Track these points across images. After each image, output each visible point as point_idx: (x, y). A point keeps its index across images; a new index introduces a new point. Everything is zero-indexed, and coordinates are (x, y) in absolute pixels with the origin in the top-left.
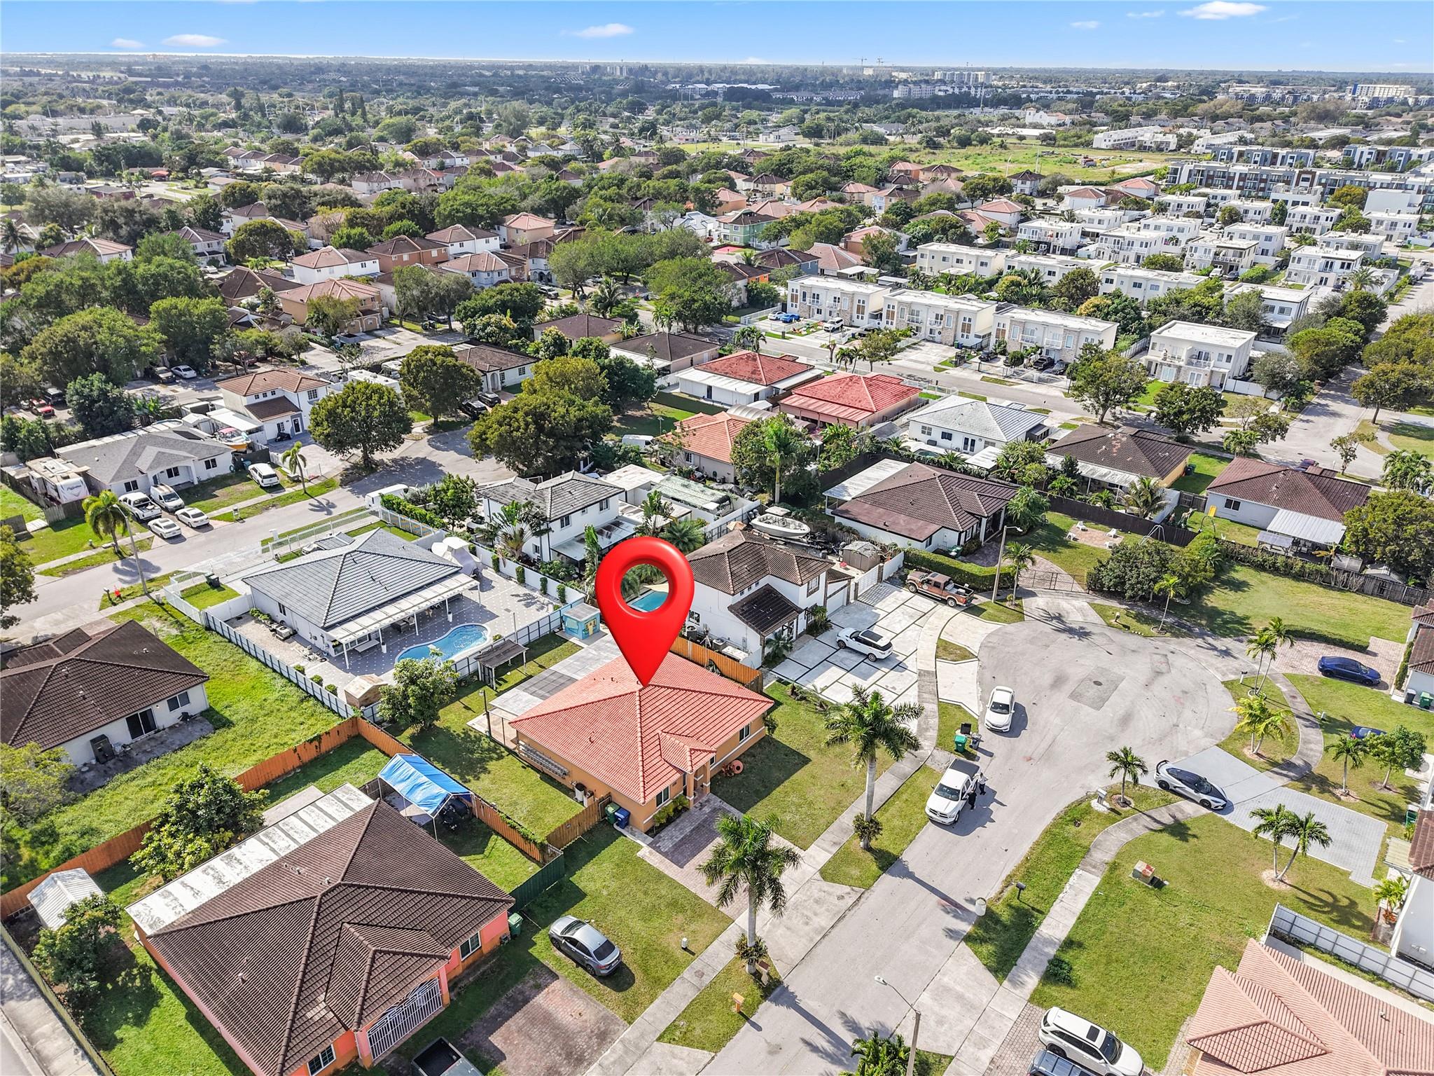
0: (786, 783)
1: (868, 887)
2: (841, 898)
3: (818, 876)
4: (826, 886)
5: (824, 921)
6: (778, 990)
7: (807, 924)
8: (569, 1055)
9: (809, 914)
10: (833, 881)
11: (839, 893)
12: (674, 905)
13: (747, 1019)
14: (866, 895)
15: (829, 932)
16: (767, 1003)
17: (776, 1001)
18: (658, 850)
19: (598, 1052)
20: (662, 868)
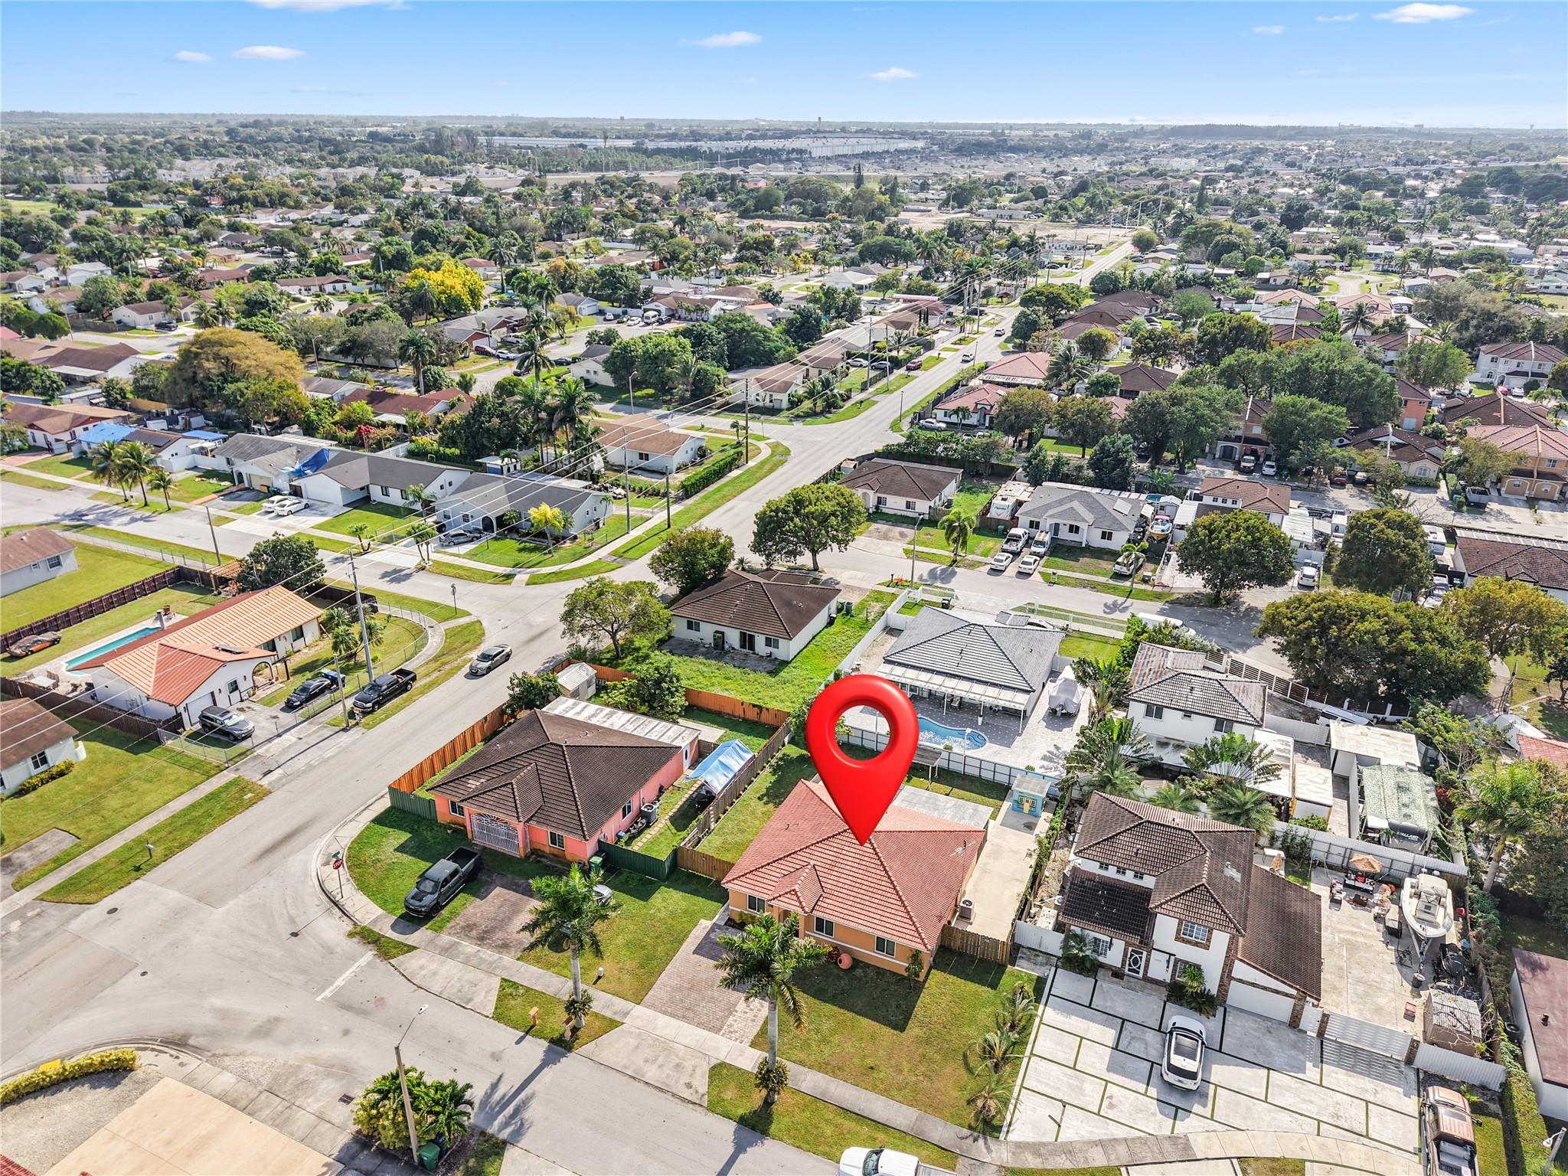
0: (850, 1014)
1: (711, 1108)
2: (689, 1086)
3: (714, 1062)
4: (704, 1069)
5: (652, 1074)
6: (562, 1050)
7: (646, 1061)
8: (485, 932)
9: (660, 1060)
10: (710, 1077)
11: (695, 1083)
12: (647, 960)
13: (527, 1033)
14: (700, 1109)
15: (640, 1081)
16: (546, 1044)
17: (548, 1051)
18: (712, 930)
19: (490, 947)
20: (689, 940)
